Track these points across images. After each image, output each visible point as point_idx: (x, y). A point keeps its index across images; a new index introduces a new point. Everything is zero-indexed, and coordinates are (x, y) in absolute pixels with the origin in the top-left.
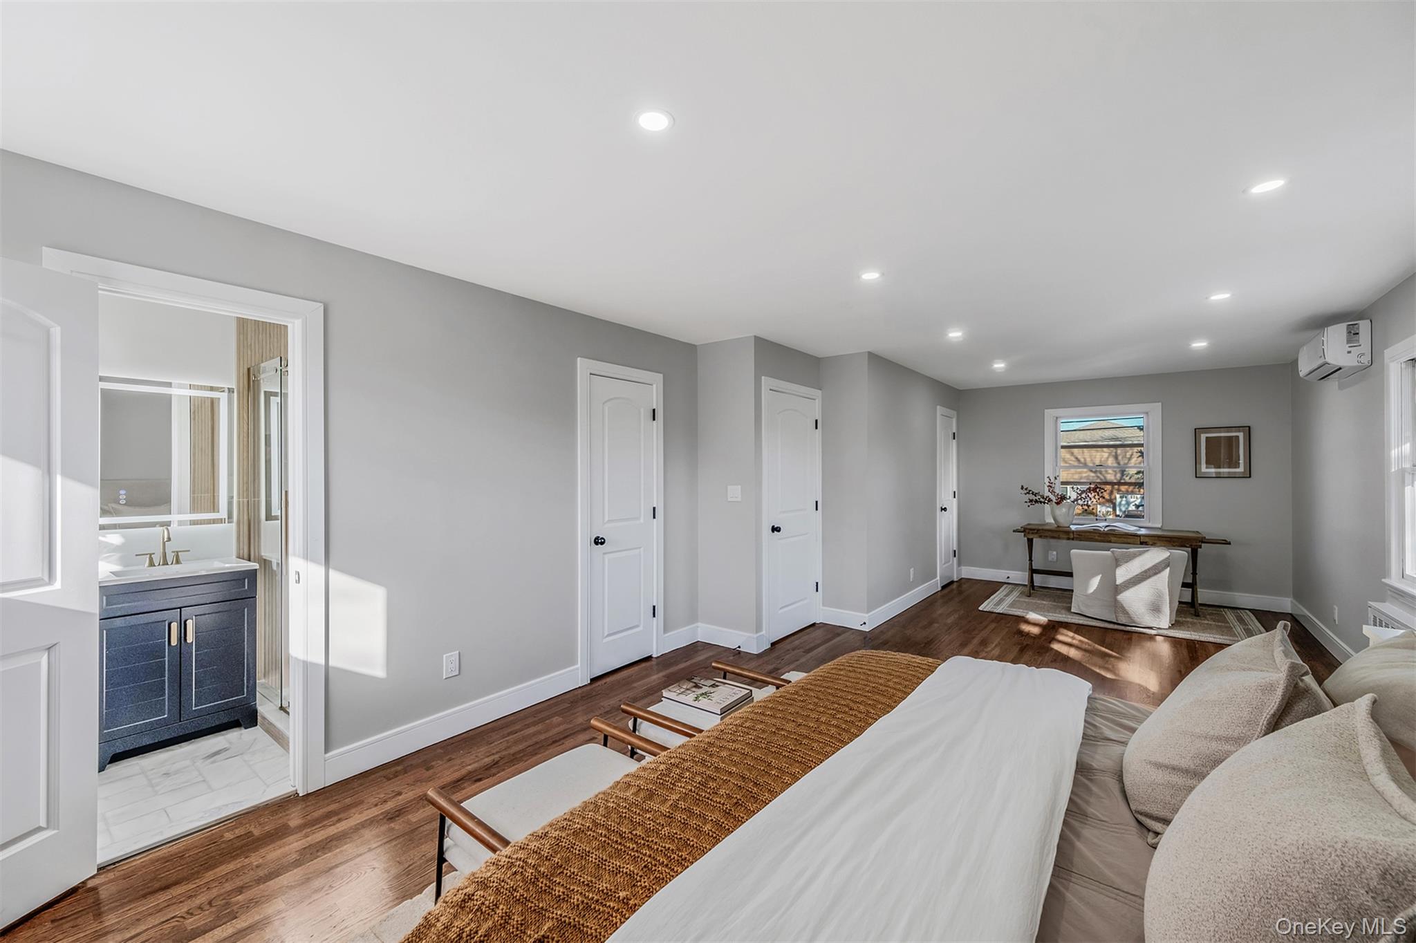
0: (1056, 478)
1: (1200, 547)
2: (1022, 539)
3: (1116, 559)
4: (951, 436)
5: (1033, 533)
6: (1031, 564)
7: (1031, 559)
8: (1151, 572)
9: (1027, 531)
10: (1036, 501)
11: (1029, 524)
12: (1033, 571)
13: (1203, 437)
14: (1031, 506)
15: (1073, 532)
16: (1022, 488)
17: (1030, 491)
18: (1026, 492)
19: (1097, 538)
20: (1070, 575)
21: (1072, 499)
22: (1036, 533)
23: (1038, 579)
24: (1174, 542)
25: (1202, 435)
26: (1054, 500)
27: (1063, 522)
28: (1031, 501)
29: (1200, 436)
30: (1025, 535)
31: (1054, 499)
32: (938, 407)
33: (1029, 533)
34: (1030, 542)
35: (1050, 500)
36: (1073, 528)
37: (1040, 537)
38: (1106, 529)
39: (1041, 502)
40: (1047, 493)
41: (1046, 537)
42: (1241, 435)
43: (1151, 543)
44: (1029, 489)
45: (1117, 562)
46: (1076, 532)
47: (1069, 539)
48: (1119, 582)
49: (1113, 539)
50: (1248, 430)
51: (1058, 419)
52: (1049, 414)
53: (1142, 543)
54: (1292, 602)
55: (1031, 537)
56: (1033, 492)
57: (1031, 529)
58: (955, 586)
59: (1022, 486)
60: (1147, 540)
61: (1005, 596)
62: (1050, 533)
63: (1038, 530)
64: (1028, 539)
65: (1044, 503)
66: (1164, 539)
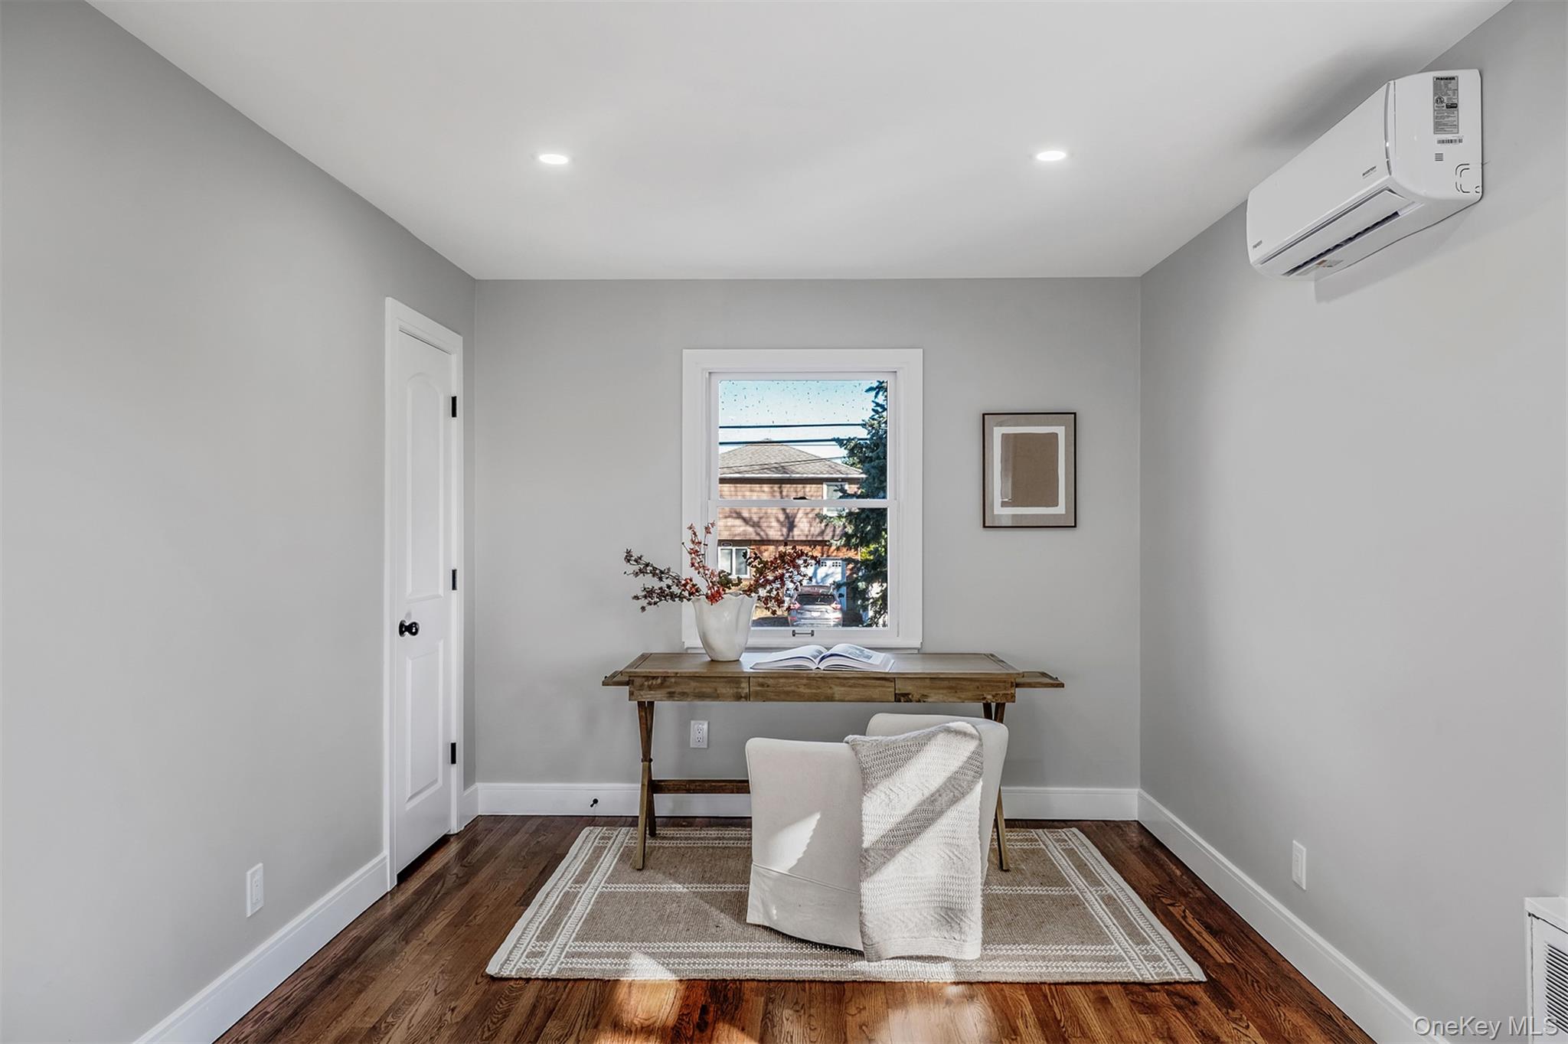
0: (707, 529)
1: (1012, 698)
2: (622, 705)
3: (863, 770)
4: (446, 407)
5: (650, 688)
6: (648, 771)
7: (647, 758)
8: (945, 799)
9: (638, 681)
10: (662, 595)
11: (644, 658)
12: (654, 787)
13: (998, 433)
14: (648, 608)
15: (748, 678)
16: (628, 558)
17: (647, 565)
18: (636, 568)
19: (802, 690)
20: (741, 786)
21: (745, 584)
22: (661, 686)
23: (665, 805)
24: (963, 690)
25: (996, 429)
26: (704, 590)
27: (724, 648)
28: (649, 593)
29: (992, 431)
30: (631, 694)
31: (703, 585)
32: (389, 302)
33: (641, 687)
34: (646, 711)
35: (695, 591)
36: (749, 663)
37: (671, 696)
38: (822, 666)
39: (673, 596)
40: (687, 572)
41: (684, 695)
42: (1060, 431)
43: (916, 696)
44: (645, 560)
45: (865, 780)
46: (756, 676)
47: (738, 697)
48: (870, 836)
49: (838, 691)
50: (1072, 417)
51: (713, 377)
52: (694, 360)
53: (898, 698)
54: (1140, 797)
55: (647, 697)
56: (655, 569)
57: (647, 678)
58: (453, 848)
59: (628, 552)
60: (908, 688)
61: (576, 882)
62: (693, 684)
63: (665, 678)
64: (641, 704)
65: (681, 598)
66: (946, 683)
